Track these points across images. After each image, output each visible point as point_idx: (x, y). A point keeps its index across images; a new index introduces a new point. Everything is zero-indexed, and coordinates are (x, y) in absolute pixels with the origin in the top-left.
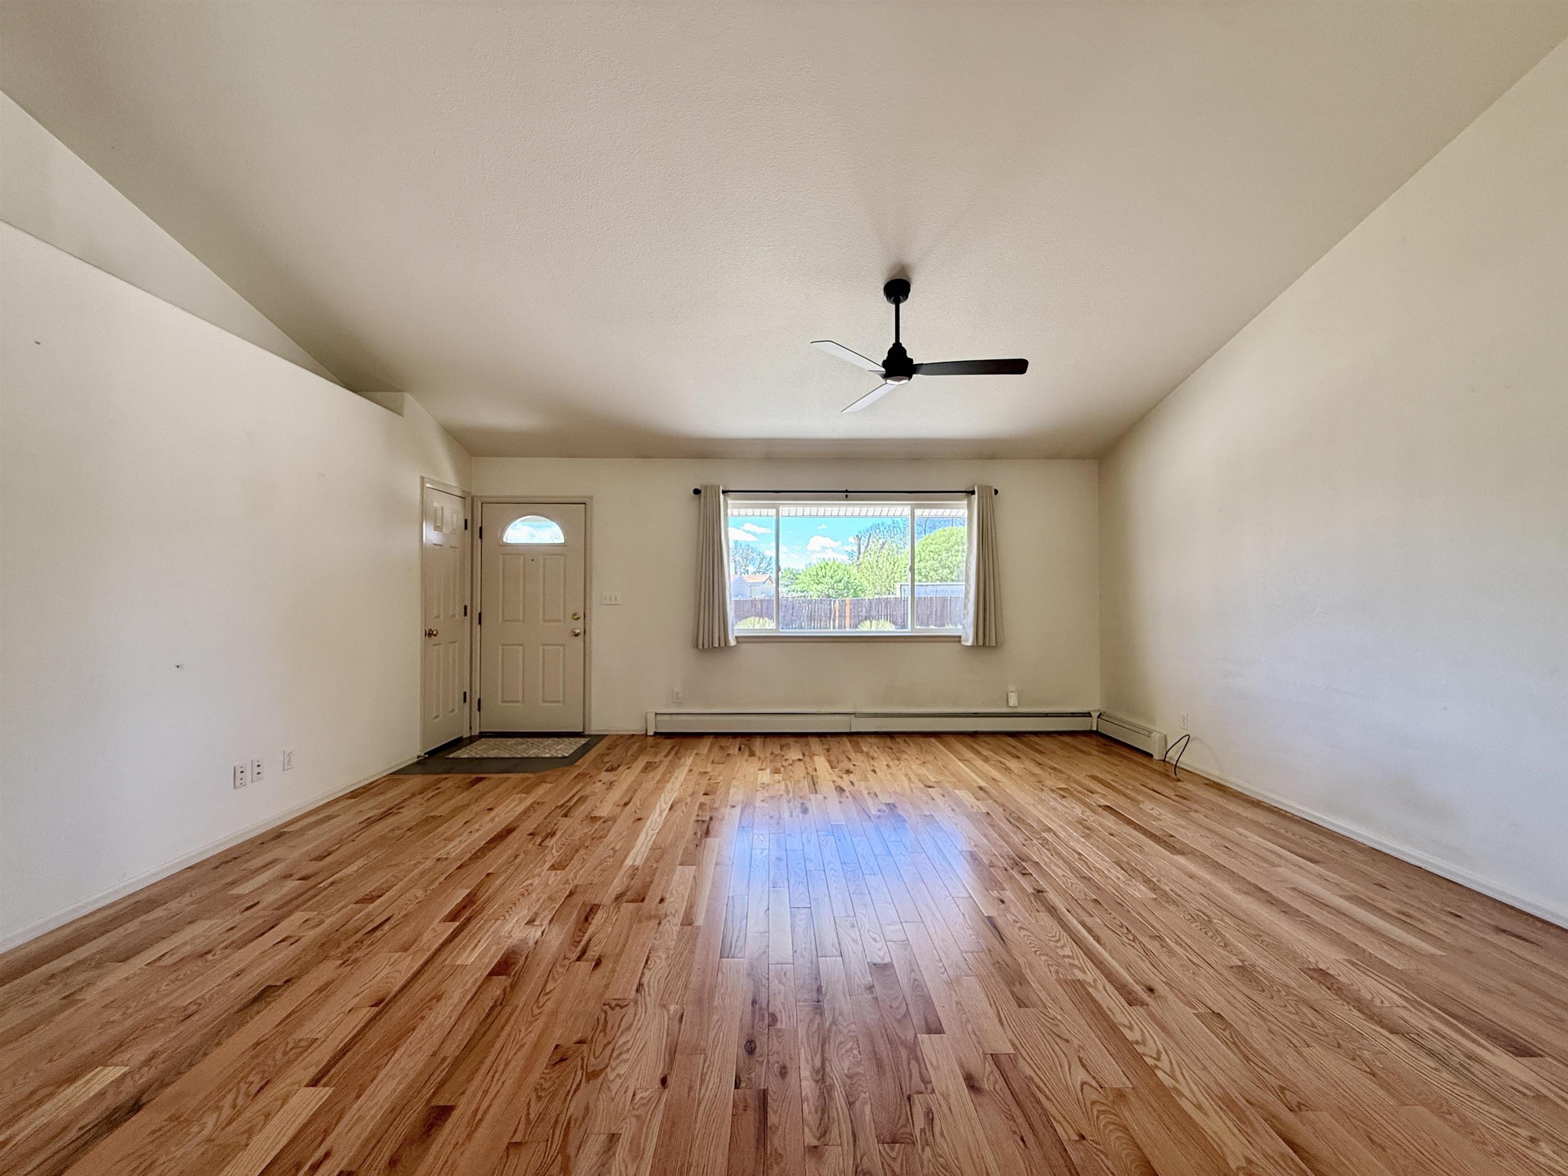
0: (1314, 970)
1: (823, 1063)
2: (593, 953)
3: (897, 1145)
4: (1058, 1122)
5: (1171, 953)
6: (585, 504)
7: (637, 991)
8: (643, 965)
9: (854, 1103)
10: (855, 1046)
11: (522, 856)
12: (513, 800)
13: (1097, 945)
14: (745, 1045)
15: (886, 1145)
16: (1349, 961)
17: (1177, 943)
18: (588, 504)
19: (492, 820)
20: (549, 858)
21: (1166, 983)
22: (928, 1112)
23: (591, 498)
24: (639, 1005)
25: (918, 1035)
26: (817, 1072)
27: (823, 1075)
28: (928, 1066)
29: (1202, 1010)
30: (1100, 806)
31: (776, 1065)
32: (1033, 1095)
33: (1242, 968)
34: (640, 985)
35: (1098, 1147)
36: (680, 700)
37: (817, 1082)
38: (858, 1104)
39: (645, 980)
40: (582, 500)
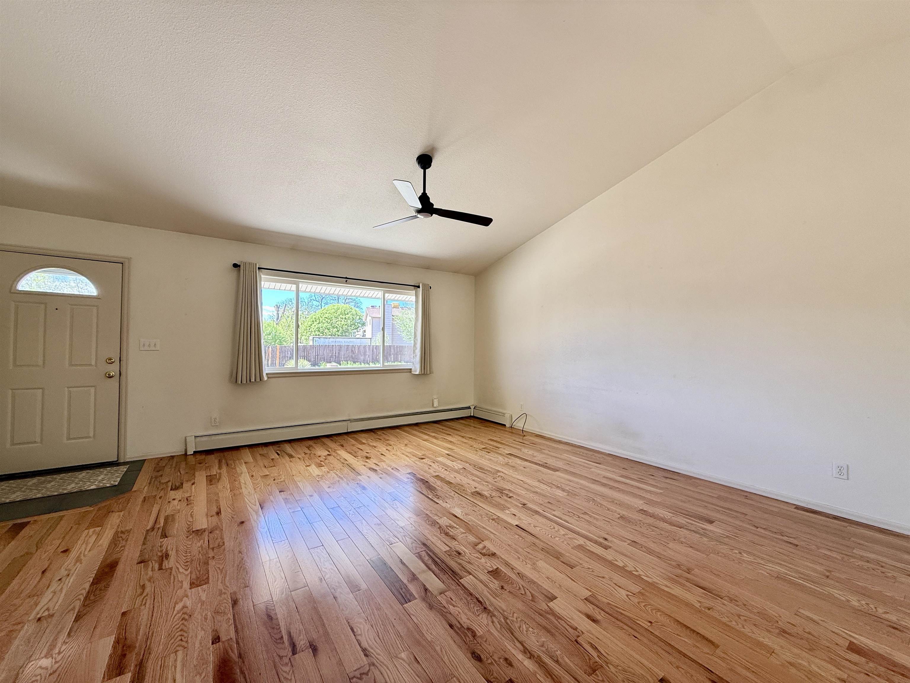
0: (639, 510)
1: (523, 645)
2: (302, 643)
3: (597, 672)
4: (637, 620)
5: (597, 519)
6: (122, 263)
7: (366, 655)
8: (352, 635)
9: (558, 660)
10: (528, 626)
11: (148, 584)
12: (88, 536)
13: (569, 524)
14: (472, 657)
15: (593, 675)
16: (644, 503)
17: (593, 513)
18: (126, 265)
19: (78, 560)
20: (180, 577)
21: (607, 534)
22: (591, 645)
23: (129, 259)
24: (378, 665)
25: (548, 604)
26: (525, 653)
27: (529, 653)
28: (568, 619)
29: (629, 542)
30: (507, 454)
31: (501, 660)
32: (617, 611)
33: (621, 517)
34: (364, 650)
35: (659, 624)
36: (218, 424)
37: (530, 658)
38: (560, 660)
39: (365, 645)
40: (121, 260)
